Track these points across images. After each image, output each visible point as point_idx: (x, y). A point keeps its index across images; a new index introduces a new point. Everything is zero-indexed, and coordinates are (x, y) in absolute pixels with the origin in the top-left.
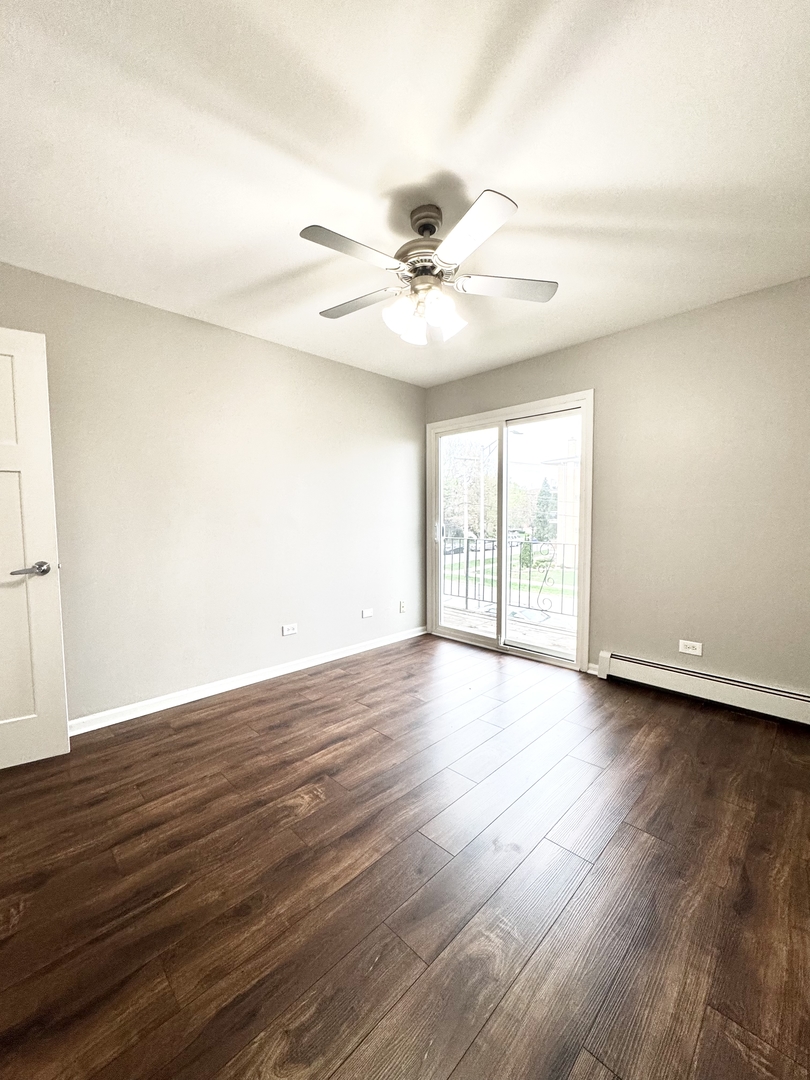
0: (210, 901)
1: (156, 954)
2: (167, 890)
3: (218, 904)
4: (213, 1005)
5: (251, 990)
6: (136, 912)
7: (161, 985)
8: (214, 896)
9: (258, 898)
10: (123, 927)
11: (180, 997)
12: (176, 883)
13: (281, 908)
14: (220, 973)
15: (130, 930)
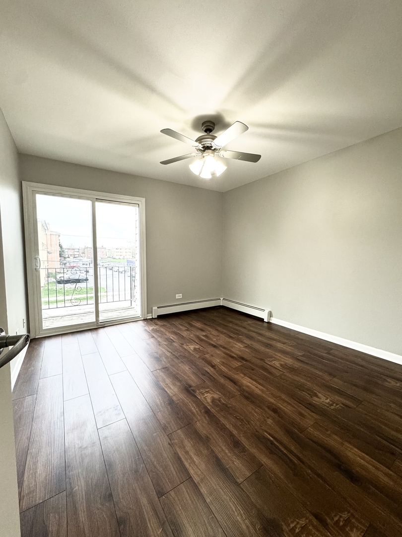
0: (272, 422)
1: (301, 434)
2: (269, 440)
3: (273, 419)
4: (311, 414)
5: (304, 406)
6: (283, 449)
7: (311, 430)
8: (270, 421)
9: (269, 408)
10: (291, 452)
11: (312, 423)
12: (264, 438)
13: (272, 400)
14: (301, 414)
15: (293, 448)
